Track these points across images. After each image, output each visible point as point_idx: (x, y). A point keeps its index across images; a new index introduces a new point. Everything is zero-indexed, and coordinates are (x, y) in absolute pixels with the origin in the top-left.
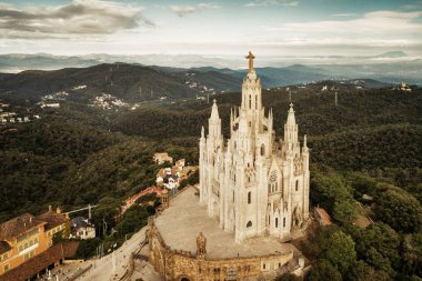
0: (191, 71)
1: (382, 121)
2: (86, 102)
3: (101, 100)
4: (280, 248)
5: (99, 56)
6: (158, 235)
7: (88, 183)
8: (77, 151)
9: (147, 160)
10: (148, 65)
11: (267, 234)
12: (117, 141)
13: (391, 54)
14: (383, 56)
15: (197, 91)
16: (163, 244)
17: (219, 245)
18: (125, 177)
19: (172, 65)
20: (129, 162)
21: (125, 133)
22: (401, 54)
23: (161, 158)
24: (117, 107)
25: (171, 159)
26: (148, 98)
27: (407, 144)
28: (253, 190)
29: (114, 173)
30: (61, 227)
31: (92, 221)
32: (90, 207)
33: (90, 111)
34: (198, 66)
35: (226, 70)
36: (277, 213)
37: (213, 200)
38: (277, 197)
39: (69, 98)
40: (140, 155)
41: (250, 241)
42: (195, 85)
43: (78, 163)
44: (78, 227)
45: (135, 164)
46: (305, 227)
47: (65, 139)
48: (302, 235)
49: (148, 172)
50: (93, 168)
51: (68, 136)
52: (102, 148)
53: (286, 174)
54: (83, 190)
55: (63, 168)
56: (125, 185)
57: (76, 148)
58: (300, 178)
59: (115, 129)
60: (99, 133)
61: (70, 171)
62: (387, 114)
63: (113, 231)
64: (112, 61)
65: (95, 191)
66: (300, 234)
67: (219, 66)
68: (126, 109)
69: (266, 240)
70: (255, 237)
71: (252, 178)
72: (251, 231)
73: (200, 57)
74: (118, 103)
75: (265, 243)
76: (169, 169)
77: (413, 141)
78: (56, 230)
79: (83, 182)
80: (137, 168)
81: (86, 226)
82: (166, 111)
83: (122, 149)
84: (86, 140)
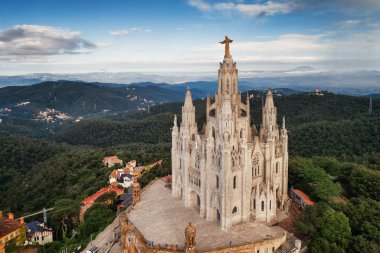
0: (131, 86)
1: (302, 121)
2: (30, 116)
3: (45, 114)
4: (270, 231)
5: (42, 75)
6: (136, 231)
7: (35, 190)
8: (22, 162)
9: (96, 164)
10: (89, 82)
11: (253, 218)
12: (62, 151)
13: (301, 68)
14: (295, 70)
15: (138, 103)
16: (143, 240)
17: (205, 235)
18: (74, 181)
19: (114, 82)
20: (78, 167)
21: (70, 143)
22: (309, 68)
23: (110, 161)
24: (61, 120)
25: (121, 162)
26: (91, 111)
27: (327, 137)
28: (238, 174)
29: (63, 179)
30: (14, 234)
31: (48, 224)
32: (45, 211)
33: (34, 125)
34: (137, 81)
35: (164, 84)
36: (263, 195)
37: (191, 189)
38: (260, 180)
39: (12, 114)
40: (90, 160)
41: (238, 227)
42: (136, 98)
43: (23, 172)
44: (33, 233)
45: (85, 168)
46: (287, 209)
47: (9, 151)
48: (286, 217)
49: (98, 175)
50: (40, 176)
51: (12, 148)
52: (48, 158)
53: (267, 157)
54: (31, 198)
55: (8, 179)
56: (76, 189)
57: (20, 159)
58: (280, 160)
59: (59, 140)
60: (44, 144)
61: (15, 181)
62: (305, 114)
63: (74, 232)
64: (55, 79)
65: (43, 197)
66: (284, 216)
67: (158, 81)
68: (70, 122)
69: (253, 225)
70: (241, 223)
71: (237, 162)
72: (237, 217)
73: (139, 74)
74: (62, 116)
75: (252, 228)
76: (121, 170)
77: (332, 135)
78: (9, 237)
79: (30, 190)
80: (86, 173)
81: (42, 230)
82: (110, 121)
83: (70, 156)
84: (31, 151)
